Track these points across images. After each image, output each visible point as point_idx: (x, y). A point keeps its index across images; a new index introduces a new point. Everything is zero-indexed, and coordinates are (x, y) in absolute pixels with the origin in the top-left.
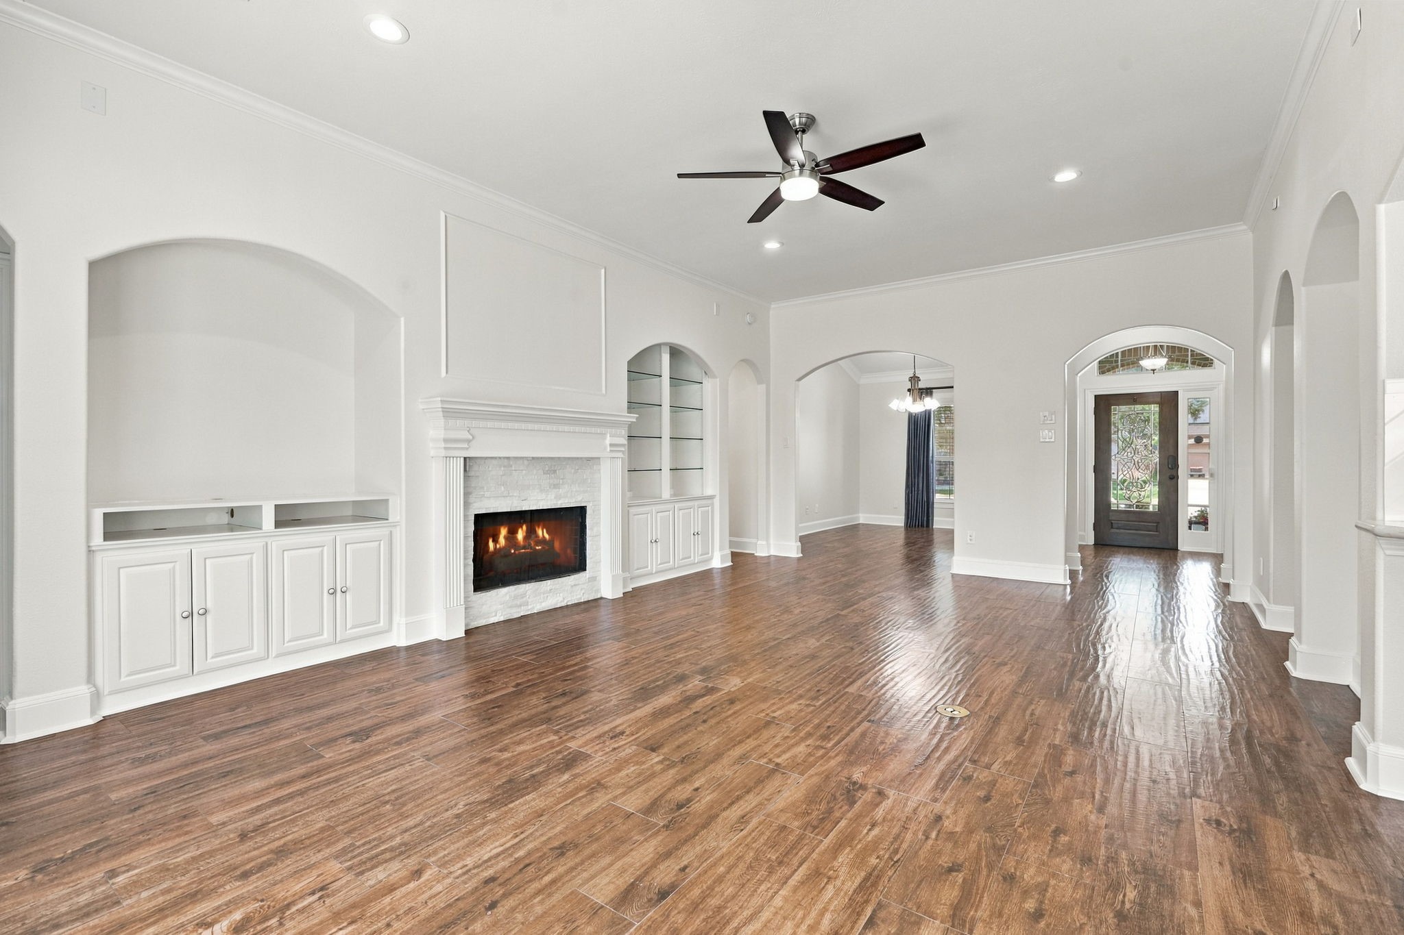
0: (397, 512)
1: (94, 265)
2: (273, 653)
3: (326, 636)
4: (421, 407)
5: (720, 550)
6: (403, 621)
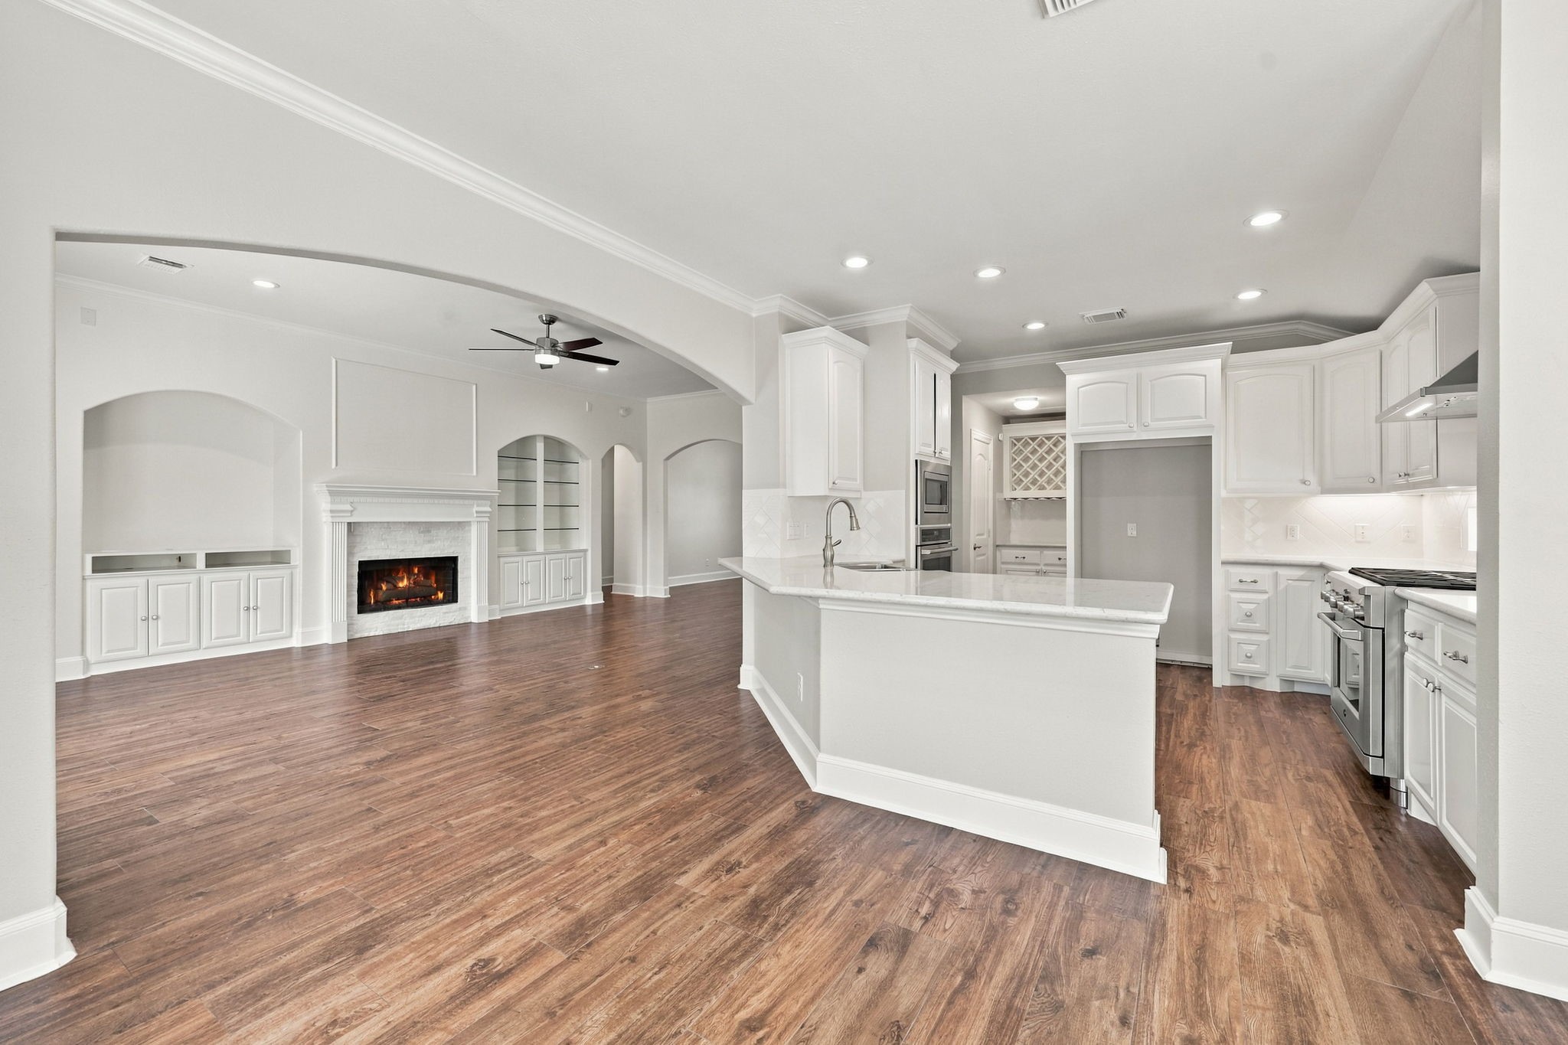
0: (297, 558)
1: (88, 414)
2: (204, 644)
3: (242, 637)
4: (316, 489)
5: (592, 591)
6: (300, 630)
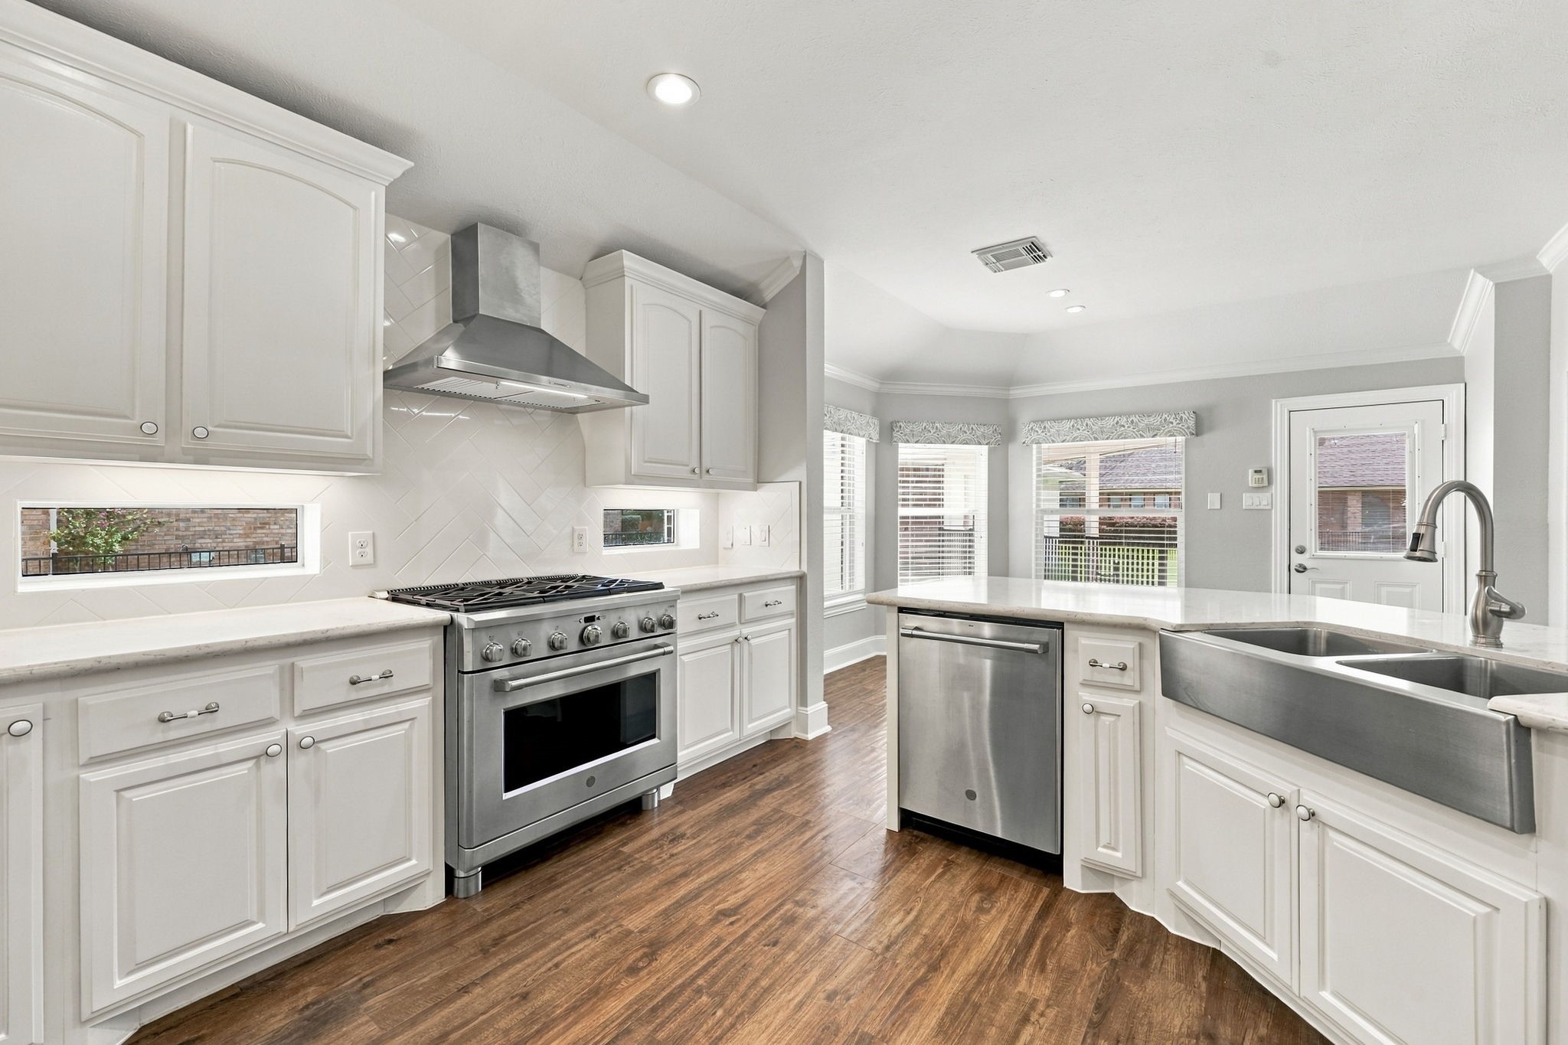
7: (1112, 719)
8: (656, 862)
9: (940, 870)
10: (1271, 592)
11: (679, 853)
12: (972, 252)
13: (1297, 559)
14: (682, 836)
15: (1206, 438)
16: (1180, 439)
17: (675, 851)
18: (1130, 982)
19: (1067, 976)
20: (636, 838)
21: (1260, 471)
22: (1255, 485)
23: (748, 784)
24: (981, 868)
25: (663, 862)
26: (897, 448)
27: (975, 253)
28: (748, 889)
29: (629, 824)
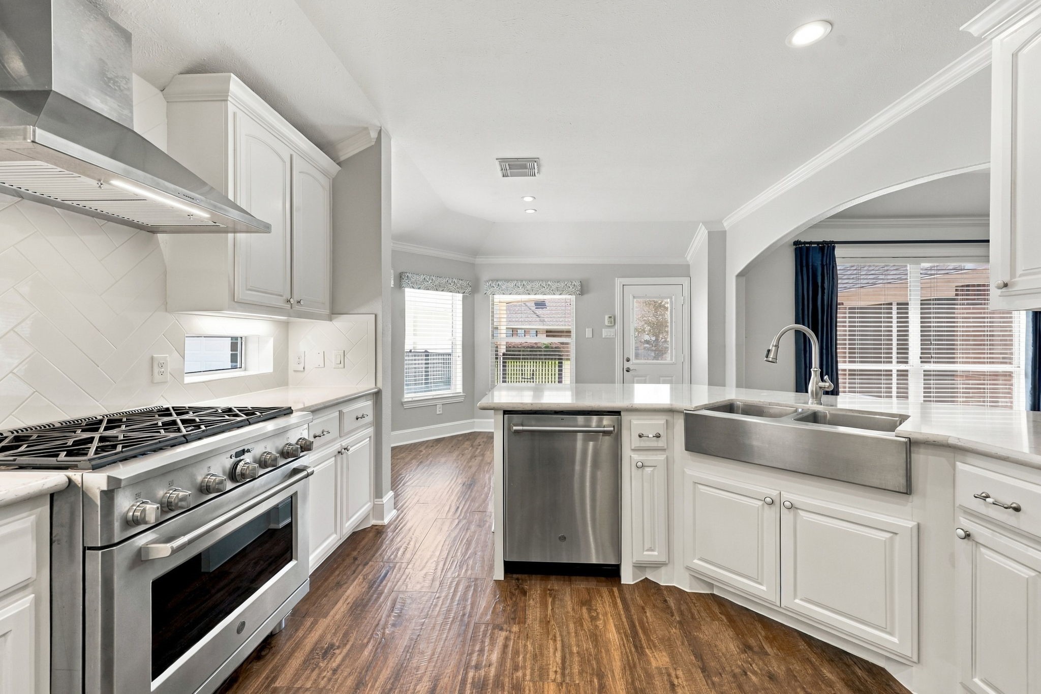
7: (651, 469)
8: (322, 683)
9: (550, 600)
10: (615, 383)
11: (339, 666)
12: (497, 159)
13: (627, 365)
14: (331, 646)
15: (586, 297)
16: (573, 297)
17: (334, 665)
18: (696, 632)
19: (668, 644)
20: (283, 665)
21: (611, 317)
22: (609, 325)
23: (361, 577)
24: (571, 589)
25: (330, 680)
26: (404, 292)
27: (498, 160)
28: (428, 673)
29: (266, 655)
